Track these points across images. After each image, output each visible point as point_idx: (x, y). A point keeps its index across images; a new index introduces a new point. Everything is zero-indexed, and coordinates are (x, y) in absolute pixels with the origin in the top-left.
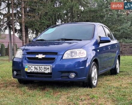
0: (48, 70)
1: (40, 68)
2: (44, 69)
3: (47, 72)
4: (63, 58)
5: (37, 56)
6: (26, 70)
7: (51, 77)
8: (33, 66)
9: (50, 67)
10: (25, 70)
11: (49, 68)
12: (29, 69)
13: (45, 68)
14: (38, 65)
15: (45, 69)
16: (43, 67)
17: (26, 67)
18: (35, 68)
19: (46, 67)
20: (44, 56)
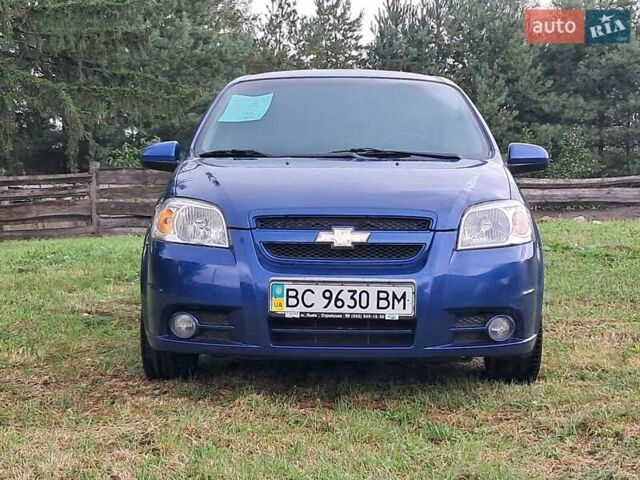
0: (399, 306)
1: (357, 297)
2: (379, 299)
3: (393, 313)
4: (459, 247)
5: (324, 237)
6: (278, 306)
7: (408, 339)
8: (319, 289)
9: (409, 291)
10: (273, 308)
11: (404, 296)
12: (292, 301)
13: (383, 295)
14: (342, 283)
15: (386, 299)
16: (373, 290)
17: (278, 291)
18: (330, 299)
19: (390, 290)
20: (362, 237)
